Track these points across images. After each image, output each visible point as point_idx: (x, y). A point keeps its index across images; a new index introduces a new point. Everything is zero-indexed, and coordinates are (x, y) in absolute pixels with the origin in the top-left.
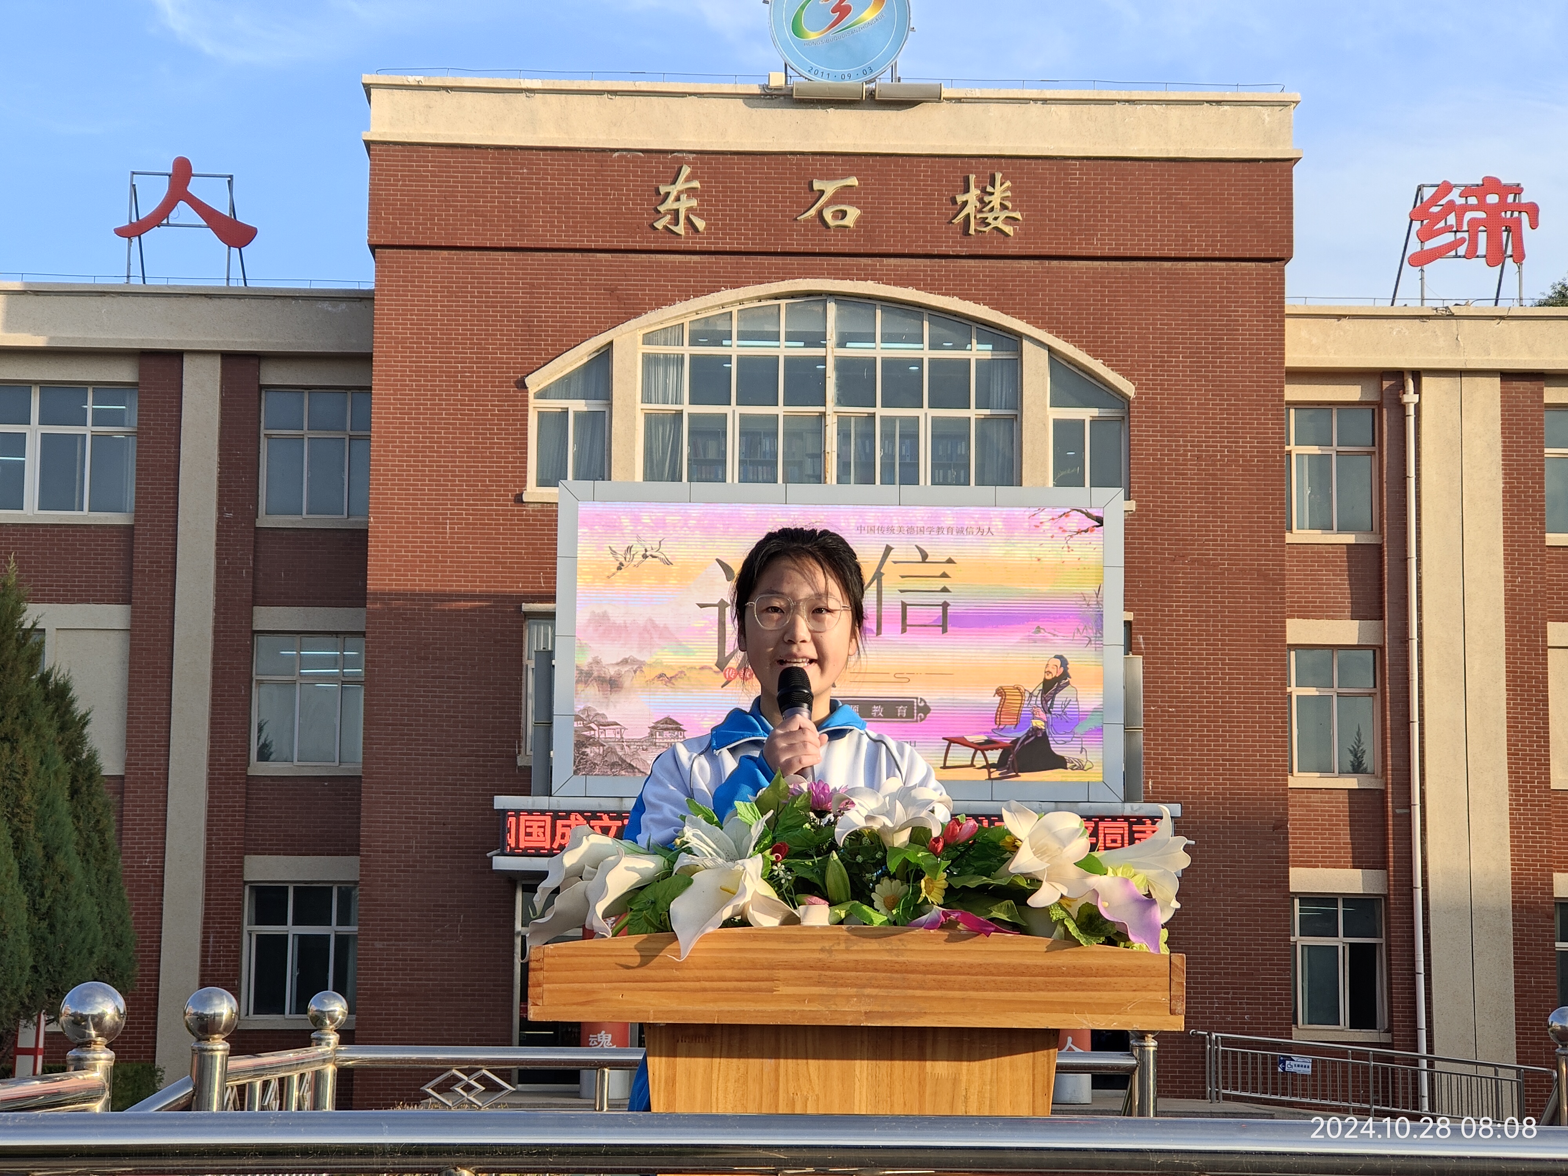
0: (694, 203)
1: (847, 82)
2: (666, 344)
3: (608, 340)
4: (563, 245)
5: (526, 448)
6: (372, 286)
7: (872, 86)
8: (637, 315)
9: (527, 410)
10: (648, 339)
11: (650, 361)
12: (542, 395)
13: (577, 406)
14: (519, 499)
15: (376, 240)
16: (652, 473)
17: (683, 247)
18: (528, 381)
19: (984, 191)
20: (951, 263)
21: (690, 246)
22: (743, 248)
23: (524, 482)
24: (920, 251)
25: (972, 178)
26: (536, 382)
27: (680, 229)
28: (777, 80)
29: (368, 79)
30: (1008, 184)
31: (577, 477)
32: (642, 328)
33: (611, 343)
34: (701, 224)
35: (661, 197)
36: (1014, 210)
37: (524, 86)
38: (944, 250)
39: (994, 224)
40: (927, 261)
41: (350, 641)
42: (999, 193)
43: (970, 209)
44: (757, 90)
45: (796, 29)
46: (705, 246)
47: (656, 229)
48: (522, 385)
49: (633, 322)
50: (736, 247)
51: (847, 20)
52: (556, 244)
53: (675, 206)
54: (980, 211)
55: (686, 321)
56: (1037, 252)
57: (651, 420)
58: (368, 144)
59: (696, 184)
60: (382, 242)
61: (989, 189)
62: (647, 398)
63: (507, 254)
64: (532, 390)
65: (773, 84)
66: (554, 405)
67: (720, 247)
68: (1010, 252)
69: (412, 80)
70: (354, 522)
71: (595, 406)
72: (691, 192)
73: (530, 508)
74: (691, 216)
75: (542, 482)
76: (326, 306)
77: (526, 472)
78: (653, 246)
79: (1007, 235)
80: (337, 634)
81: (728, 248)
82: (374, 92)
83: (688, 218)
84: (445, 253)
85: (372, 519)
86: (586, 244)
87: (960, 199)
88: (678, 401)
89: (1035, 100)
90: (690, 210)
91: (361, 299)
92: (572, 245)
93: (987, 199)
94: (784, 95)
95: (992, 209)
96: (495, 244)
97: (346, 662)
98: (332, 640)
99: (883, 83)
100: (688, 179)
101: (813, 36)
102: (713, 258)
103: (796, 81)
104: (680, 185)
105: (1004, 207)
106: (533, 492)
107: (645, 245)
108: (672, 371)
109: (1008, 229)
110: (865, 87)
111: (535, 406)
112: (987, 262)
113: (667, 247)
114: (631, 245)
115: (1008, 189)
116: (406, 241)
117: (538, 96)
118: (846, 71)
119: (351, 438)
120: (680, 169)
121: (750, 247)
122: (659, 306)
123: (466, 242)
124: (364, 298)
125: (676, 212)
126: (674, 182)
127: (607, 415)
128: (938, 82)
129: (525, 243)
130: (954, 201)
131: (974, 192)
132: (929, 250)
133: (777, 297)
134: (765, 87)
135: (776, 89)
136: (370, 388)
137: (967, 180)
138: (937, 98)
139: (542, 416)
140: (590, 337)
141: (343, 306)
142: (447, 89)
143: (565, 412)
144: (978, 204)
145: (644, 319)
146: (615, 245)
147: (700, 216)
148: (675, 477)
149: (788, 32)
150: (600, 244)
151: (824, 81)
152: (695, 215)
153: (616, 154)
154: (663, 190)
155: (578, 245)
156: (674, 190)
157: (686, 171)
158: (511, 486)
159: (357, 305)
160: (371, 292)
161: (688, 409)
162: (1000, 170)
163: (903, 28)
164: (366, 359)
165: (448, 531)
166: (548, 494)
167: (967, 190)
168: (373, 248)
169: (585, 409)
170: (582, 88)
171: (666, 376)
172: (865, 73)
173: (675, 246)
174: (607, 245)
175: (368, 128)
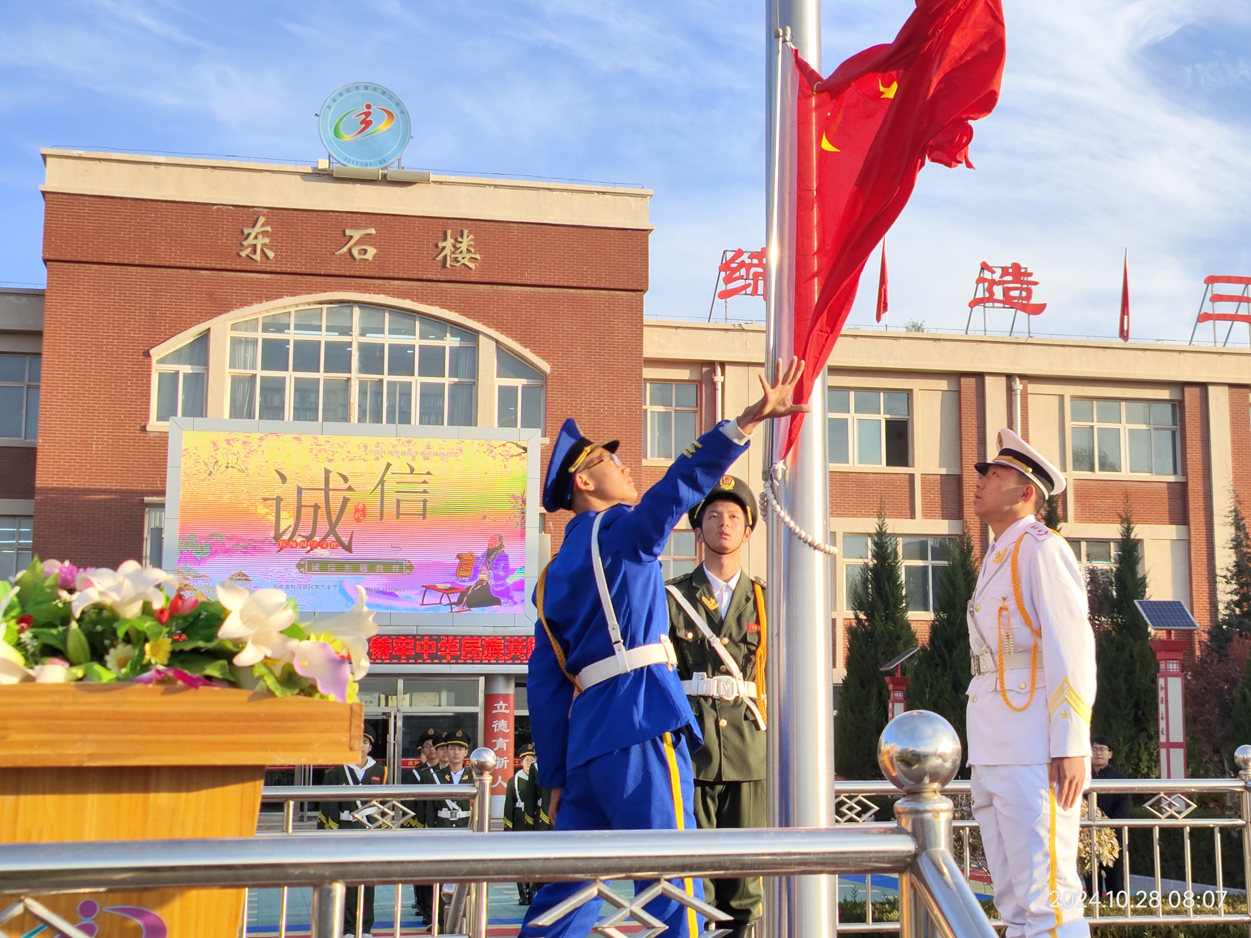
0: (267, 241)
1: (369, 168)
2: (246, 331)
3: (207, 327)
4: (178, 264)
5: (149, 396)
6: (45, 287)
7: (386, 172)
8: (227, 311)
9: (150, 371)
10: (234, 327)
11: (235, 342)
12: (161, 361)
13: (185, 369)
14: (144, 429)
15: (47, 256)
16: (235, 413)
17: (259, 268)
18: (151, 352)
19: (456, 240)
20: (434, 285)
21: (263, 268)
22: (299, 271)
23: (147, 418)
24: (415, 276)
25: (449, 232)
26: (157, 353)
27: (258, 257)
28: (323, 164)
29: (45, 151)
30: (472, 237)
31: (184, 415)
32: (230, 320)
33: (209, 329)
34: (271, 254)
35: (245, 236)
36: (475, 253)
37: (153, 161)
38: (430, 276)
39: (462, 261)
40: (419, 283)
41: (24, 521)
42: (466, 242)
43: (447, 252)
44: (310, 170)
45: (337, 133)
46: (274, 269)
47: (240, 256)
48: (147, 355)
49: (224, 316)
50: (294, 270)
51: (370, 129)
52: (173, 263)
53: (254, 242)
54: (454, 253)
55: (260, 317)
56: (490, 280)
57: (235, 380)
58: (44, 193)
59: (268, 229)
60: (52, 257)
61: (460, 239)
62: (232, 365)
63: (139, 269)
64: (154, 359)
65: (320, 167)
66: (170, 368)
67: (284, 269)
68: (472, 279)
69: (75, 153)
70: (28, 443)
71: (198, 369)
72: (265, 233)
73: (151, 435)
74: (265, 249)
75: (160, 418)
76: (12, 298)
77: (149, 412)
78: (239, 267)
79: (470, 269)
80: (15, 516)
81: (289, 270)
82: (49, 160)
83: (262, 250)
84: (96, 267)
85: (40, 441)
86: (193, 264)
87: (441, 245)
88: (254, 367)
89: (490, 185)
90: (264, 245)
91: (38, 295)
92: (184, 264)
93: (458, 245)
94: (327, 175)
95: (461, 252)
96: (131, 261)
97: (21, 536)
98: (10, 521)
99: (393, 172)
100: (263, 225)
101: (347, 138)
102: (279, 277)
103: (336, 167)
104: (258, 228)
105: (469, 251)
106: (154, 424)
107: (233, 266)
108: (250, 348)
109: (472, 265)
110: (381, 171)
111: (157, 370)
112: (458, 285)
113: (248, 268)
114: (224, 266)
115: (472, 240)
116: (69, 257)
117: (163, 167)
118: (368, 161)
119: (29, 387)
120: (258, 219)
121: (304, 270)
122: (242, 306)
123: (111, 260)
124: (39, 295)
125: (254, 246)
126: (254, 226)
127: (206, 375)
128: (427, 171)
129: (152, 262)
130: (437, 246)
131: (450, 241)
132: (420, 276)
133: (321, 303)
134: (315, 169)
135: (323, 170)
136: (40, 354)
137: (445, 233)
138: (428, 181)
139: (161, 375)
140: (195, 325)
141: (25, 299)
142: (99, 160)
143: (177, 373)
144: (453, 249)
145: (231, 314)
146: (213, 265)
147: (271, 249)
148: (251, 416)
149: (331, 134)
150: (203, 265)
151: (354, 166)
152: (268, 248)
153: (215, 207)
154: (246, 231)
155: (188, 265)
156: (254, 232)
157: (262, 220)
158: (139, 421)
159: (34, 299)
160: (44, 290)
161: (260, 373)
162: (467, 228)
163: (406, 136)
164: (38, 334)
165: (94, 449)
166: (163, 426)
167: (445, 239)
168: (46, 261)
169: (191, 372)
170: (193, 164)
171: (246, 352)
172: (380, 163)
173: (253, 268)
174: (208, 266)
175: (43, 183)
